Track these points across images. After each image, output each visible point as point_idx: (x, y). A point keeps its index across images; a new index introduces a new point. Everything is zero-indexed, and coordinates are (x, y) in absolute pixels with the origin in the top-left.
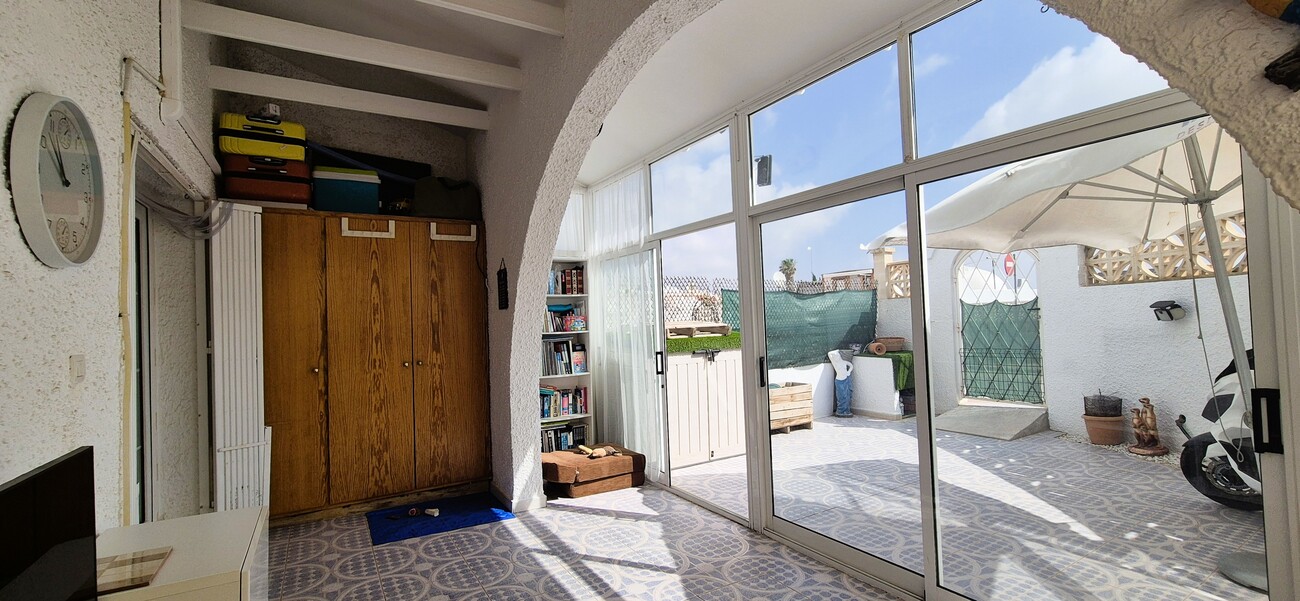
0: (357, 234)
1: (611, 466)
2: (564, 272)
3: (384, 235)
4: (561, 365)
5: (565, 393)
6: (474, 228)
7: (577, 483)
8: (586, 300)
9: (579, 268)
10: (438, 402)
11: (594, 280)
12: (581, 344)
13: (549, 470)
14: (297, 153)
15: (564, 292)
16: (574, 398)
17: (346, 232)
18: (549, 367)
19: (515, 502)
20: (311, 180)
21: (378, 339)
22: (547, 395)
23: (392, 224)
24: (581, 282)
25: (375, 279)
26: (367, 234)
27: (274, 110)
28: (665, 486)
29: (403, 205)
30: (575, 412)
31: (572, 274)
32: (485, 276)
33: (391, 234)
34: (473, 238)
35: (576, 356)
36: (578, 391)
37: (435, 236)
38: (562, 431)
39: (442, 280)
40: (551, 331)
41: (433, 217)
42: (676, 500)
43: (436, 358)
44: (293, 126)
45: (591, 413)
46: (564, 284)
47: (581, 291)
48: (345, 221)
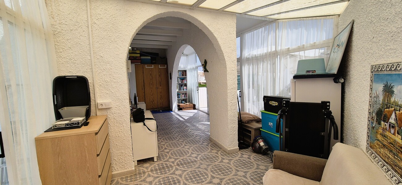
0: (148, 67)
1: (189, 106)
2: (182, 72)
3: (152, 67)
4: (182, 89)
5: (183, 94)
6: (166, 65)
7: (183, 108)
8: (186, 77)
9: (185, 71)
10: (161, 94)
11: (188, 74)
12: (186, 85)
13: (179, 106)
14: (139, 55)
15: (182, 76)
16: (185, 95)
17: (146, 67)
18: (180, 89)
19: (173, 110)
20: (141, 59)
21: (152, 84)
22: (179, 94)
23: (153, 65)
24: (186, 74)
25: (151, 75)
26: (149, 67)
27: (135, 49)
28: (198, 110)
29: (154, 62)
30: (185, 97)
31: (184, 72)
32: (168, 74)
33: (153, 67)
34: (166, 67)
35: (185, 87)
36: (186, 94)
37: (160, 67)
38: (182, 100)
39: (161, 74)
40: (180, 83)
41: (159, 64)
42: (200, 111)
43: (160, 87)
44: (138, 51)
45: (188, 98)
46: (182, 74)
47: (186, 75)
48: (146, 65)
